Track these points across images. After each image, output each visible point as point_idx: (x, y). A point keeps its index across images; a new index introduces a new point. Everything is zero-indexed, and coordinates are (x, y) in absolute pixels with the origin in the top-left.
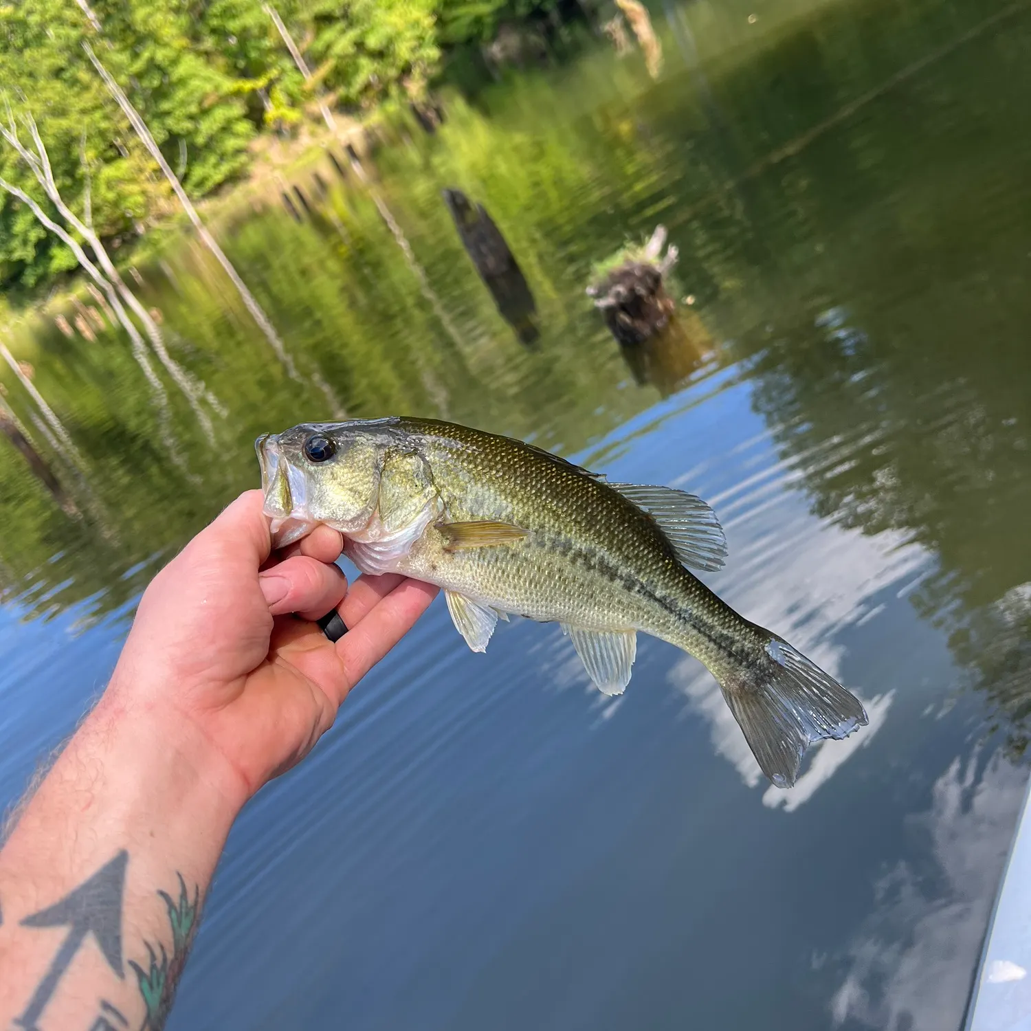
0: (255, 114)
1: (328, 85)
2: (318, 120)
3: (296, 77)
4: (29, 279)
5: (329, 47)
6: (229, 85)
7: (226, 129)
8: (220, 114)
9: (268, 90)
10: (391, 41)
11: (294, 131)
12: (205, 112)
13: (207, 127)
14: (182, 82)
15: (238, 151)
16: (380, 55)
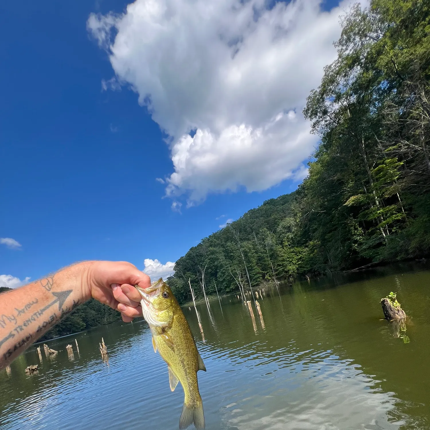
0: (264, 276)
1: (277, 275)
2: (274, 280)
3: (272, 272)
4: (222, 291)
5: (278, 269)
6: (261, 271)
7: (258, 277)
8: (258, 275)
9: (267, 274)
10: (289, 270)
11: (269, 280)
12: (256, 274)
13: (256, 277)
14: (254, 269)
15: (259, 281)
16: (286, 272)
